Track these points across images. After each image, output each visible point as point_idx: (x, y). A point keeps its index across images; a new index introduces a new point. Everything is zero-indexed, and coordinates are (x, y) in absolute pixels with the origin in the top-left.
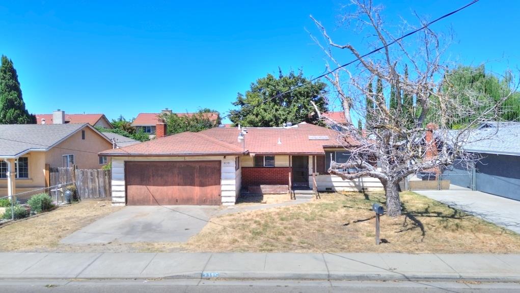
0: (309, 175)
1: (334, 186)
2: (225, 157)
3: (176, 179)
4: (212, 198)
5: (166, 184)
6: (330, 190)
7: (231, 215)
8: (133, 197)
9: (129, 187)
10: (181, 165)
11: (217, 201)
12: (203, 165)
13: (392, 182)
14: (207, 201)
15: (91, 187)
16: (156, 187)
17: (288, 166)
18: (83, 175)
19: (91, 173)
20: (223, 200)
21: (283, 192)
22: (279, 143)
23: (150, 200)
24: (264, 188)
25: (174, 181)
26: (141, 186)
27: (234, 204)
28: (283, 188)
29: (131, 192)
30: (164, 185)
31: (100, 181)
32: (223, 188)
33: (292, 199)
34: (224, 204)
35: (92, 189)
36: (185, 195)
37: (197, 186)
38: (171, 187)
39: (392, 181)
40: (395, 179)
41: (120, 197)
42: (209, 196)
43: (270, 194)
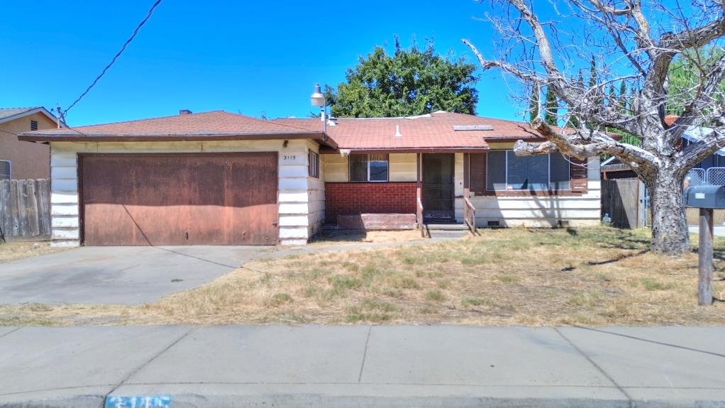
0: (454, 197)
1: (503, 218)
2: (285, 144)
3: (186, 192)
4: (259, 229)
5: (164, 201)
6: (496, 224)
7: (292, 257)
8: (97, 230)
9: (87, 207)
10: (195, 163)
11: (269, 237)
12: (242, 161)
13: (671, 172)
14: (249, 238)
15: (23, 214)
16: (145, 208)
17: (416, 179)
18: (9, 191)
19: (25, 187)
20: (283, 233)
21: (406, 227)
22: (398, 134)
23: (132, 234)
24: (369, 219)
25: (180, 195)
26: (114, 206)
27: (305, 242)
28: (405, 219)
29: (93, 218)
30: (161, 204)
31: (42, 201)
32: (283, 209)
33: (423, 236)
34: (284, 243)
35: (26, 219)
36: (203, 226)
37: (229, 205)
38: (176, 207)
39: (670, 169)
40: (678, 164)
41: (69, 228)
42: (253, 226)
43: (380, 230)
